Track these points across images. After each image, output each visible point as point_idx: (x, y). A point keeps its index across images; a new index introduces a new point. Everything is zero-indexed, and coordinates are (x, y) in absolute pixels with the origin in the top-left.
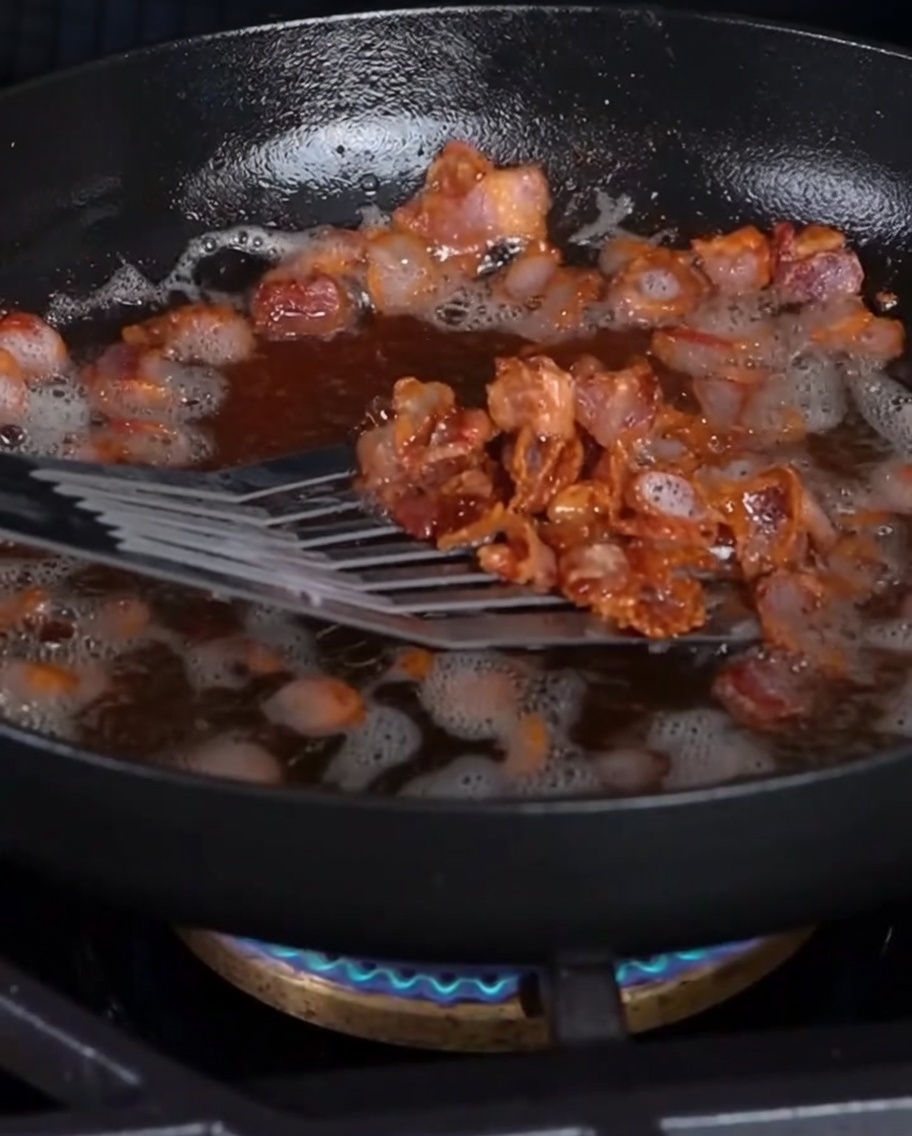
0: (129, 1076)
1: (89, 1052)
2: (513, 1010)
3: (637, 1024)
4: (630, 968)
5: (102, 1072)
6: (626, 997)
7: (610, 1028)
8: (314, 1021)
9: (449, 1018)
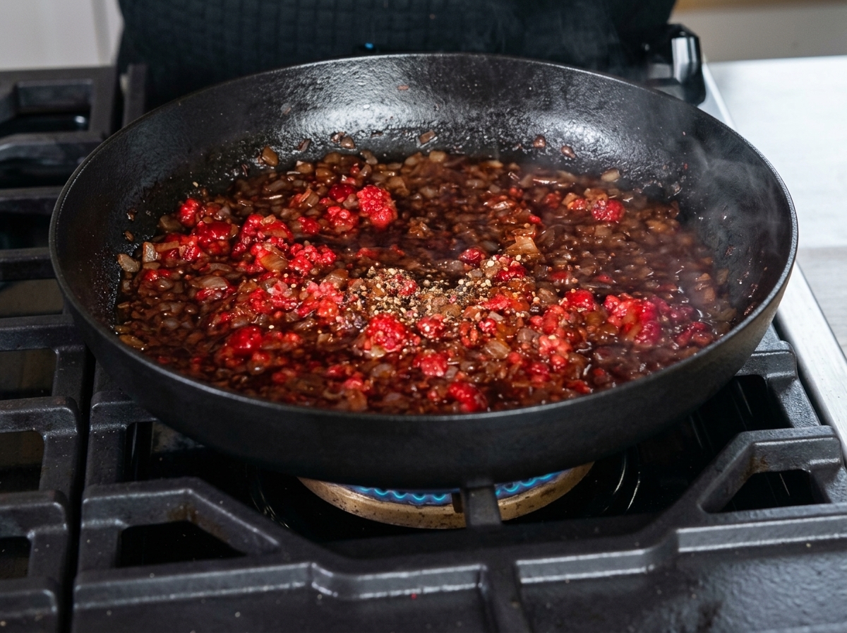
0: (274, 541)
1: (255, 530)
2: (450, 509)
3: (506, 517)
4: (503, 490)
5: (261, 539)
6: (500, 504)
7: (494, 520)
8: (358, 514)
9: (420, 514)
